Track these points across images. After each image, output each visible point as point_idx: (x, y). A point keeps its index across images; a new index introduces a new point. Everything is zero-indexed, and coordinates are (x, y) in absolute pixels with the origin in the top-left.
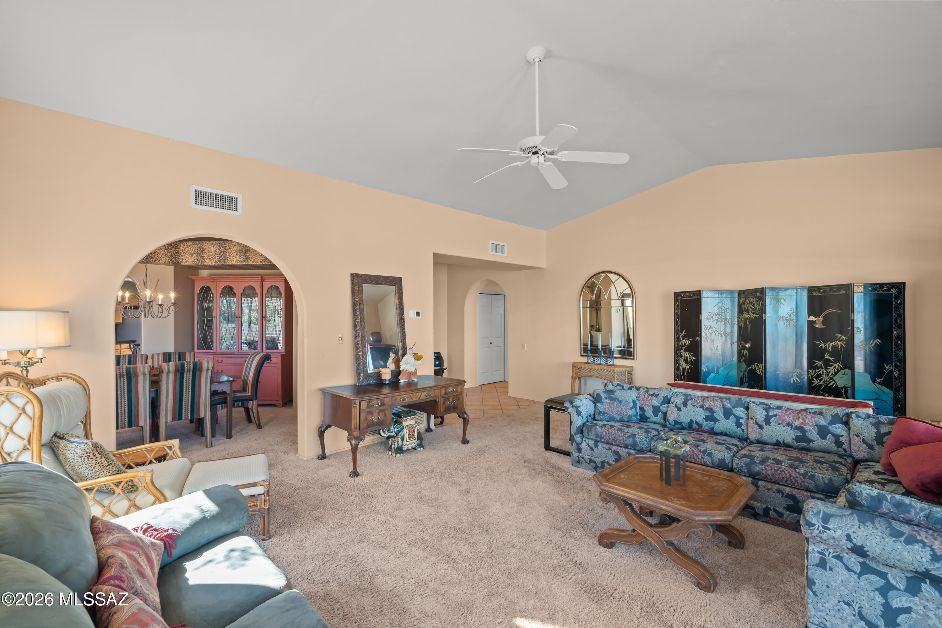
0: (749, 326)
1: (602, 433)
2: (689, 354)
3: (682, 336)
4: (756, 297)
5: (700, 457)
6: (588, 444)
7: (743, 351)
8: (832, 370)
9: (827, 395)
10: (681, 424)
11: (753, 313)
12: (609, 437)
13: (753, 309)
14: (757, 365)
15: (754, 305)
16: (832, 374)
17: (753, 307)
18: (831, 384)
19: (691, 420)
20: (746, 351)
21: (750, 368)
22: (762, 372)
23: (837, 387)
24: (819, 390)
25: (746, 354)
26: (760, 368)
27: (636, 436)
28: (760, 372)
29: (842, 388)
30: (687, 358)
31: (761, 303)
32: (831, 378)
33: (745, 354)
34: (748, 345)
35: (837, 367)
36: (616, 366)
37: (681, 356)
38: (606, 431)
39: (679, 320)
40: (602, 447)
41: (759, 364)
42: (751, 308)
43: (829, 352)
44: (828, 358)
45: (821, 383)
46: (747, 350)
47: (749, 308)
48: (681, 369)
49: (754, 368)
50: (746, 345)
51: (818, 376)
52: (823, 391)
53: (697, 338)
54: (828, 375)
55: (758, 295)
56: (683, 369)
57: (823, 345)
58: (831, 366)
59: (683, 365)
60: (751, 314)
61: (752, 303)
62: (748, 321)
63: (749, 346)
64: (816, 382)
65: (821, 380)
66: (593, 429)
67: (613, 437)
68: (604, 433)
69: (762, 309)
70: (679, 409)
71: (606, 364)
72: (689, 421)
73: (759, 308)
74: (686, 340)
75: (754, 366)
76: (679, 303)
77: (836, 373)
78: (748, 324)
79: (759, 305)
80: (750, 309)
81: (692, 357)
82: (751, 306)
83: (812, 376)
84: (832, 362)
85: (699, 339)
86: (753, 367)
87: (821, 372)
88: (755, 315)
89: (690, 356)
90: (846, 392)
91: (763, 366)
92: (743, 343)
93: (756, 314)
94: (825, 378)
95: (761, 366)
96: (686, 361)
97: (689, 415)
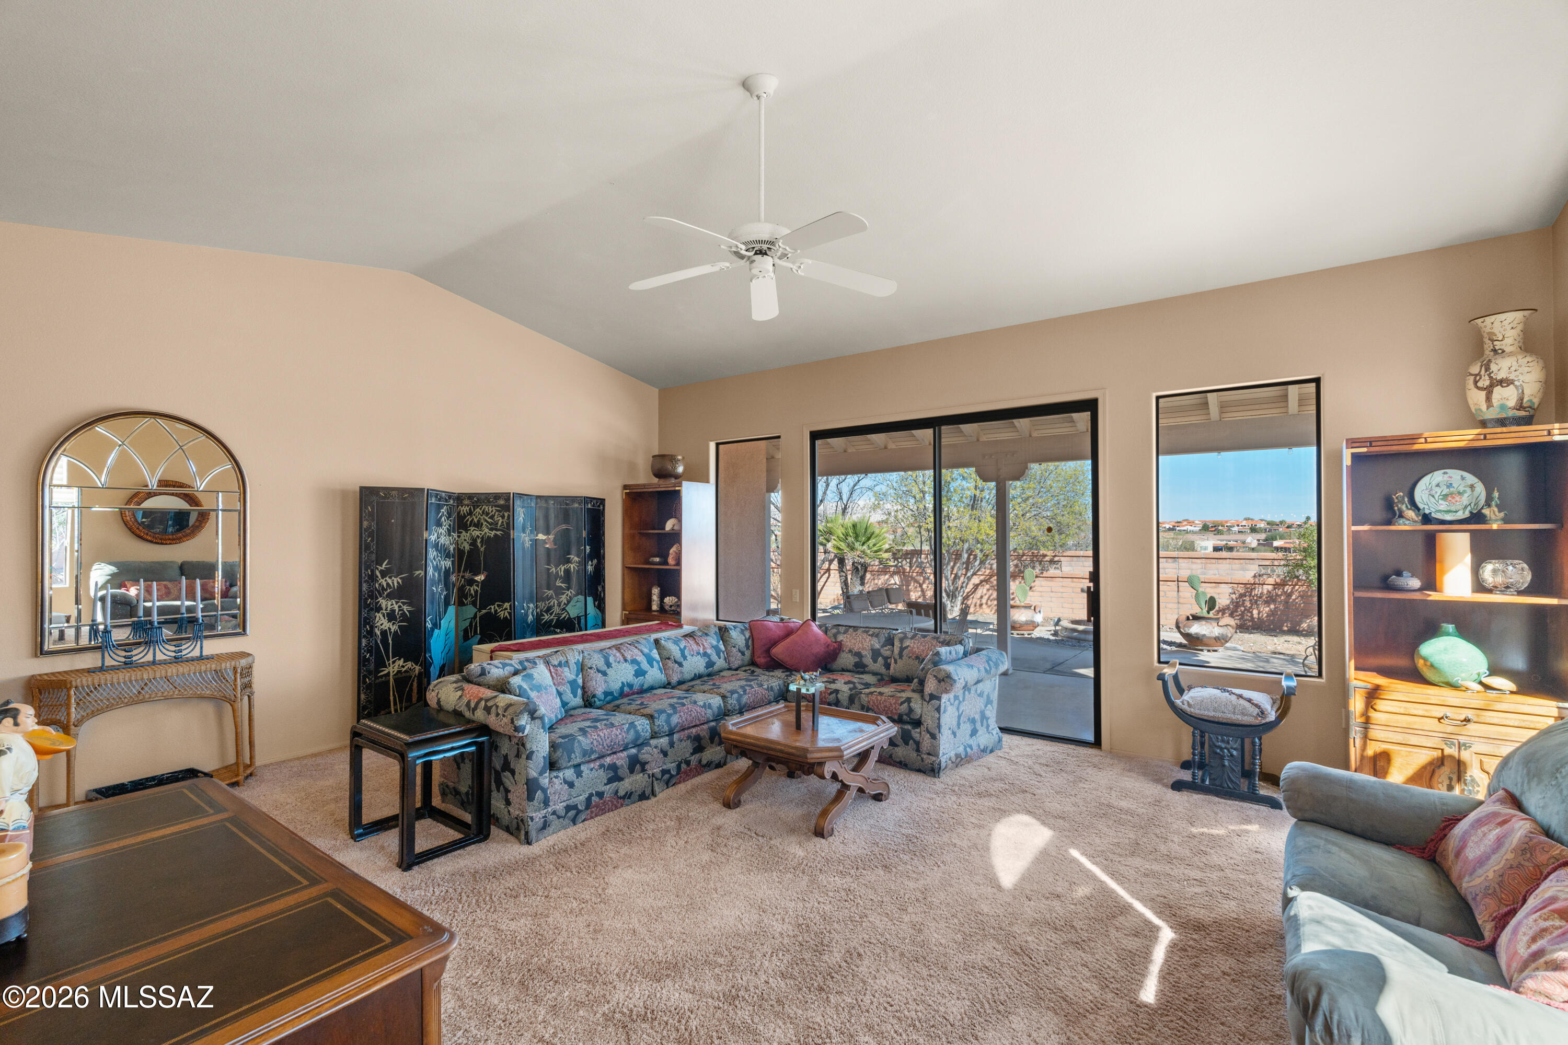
0: (482, 549)
1: (592, 743)
2: (397, 603)
3: (381, 572)
4: (496, 506)
5: (703, 714)
6: (564, 779)
7: (468, 587)
8: (564, 598)
9: (559, 631)
10: (611, 693)
11: (491, 529)
12: (603, 745)
13: (491, 524)
14: (498, 606)
15: (492, 517)
16: (565, 604)
17: (490, 520)
18: (563, 616)
19: (623, 683)
20: (476, 588)
21: (484, 611)
22: (510, 613)
23: (569, 618)
24: (550, 626)
25: (476, 592)
26: (507, 609)
27: (636, 723)
28: (507, 614)
29: (575, 618)
30: (393, 611)
31: (506, 514)
32: (564, 609)
33: (472, 592)
34: (480, 578)
35: (570, 594)
36: (210, 658)
37: (379, 609)
38: (596, 737)
39: (372, 541)
40: (588, 772)
41: (504, 602)
42: (486, 521)
43: (561, 577)
44: (560, 584)
45: (552, 617)
46: (477, 586)
47: (482, 521)
48: (378, 633)
49: (493, 610)
50: (476, 578)
51: (549, 610)
52: (556, 626)
53: (417, 573)
54: (560, 606)
55: (502, 502)
56: (384, 633)
57: (554, 569)
58: (563, 594)
59: (382, 623)
60: (487, 530)
61: (487, 514)
62: (479, 541)
63: (483, 578)
64: (546, 617)
65: (551, 614)
66: (576, 744)
67: (608, 741)
68: (595, 742)
69: (508, 524)
70: (604, 674)
71: (177, 660)
72: (621, 685)
73: (503, 522)
74: (390, 578)
75: (493, 607)
76: (372, 508)
77: (569, 602)
78: (479, 545)
79: (503, 517)
80: (485, 523)
81: (405, 608)
82: (487, 518)
83: (541, 611)
84: (564, 590)
85: (423, 573)
86: (491, 608)
87: (552, 603)
88: (493, 533)
89: (400, 607)
90: (579, 623)
91: (510, 606)
92: (467, 575)
93: (497, 530)
94: (556, 610)
95: (507, 605)
96: (391, 617)
97: (618, 678)
